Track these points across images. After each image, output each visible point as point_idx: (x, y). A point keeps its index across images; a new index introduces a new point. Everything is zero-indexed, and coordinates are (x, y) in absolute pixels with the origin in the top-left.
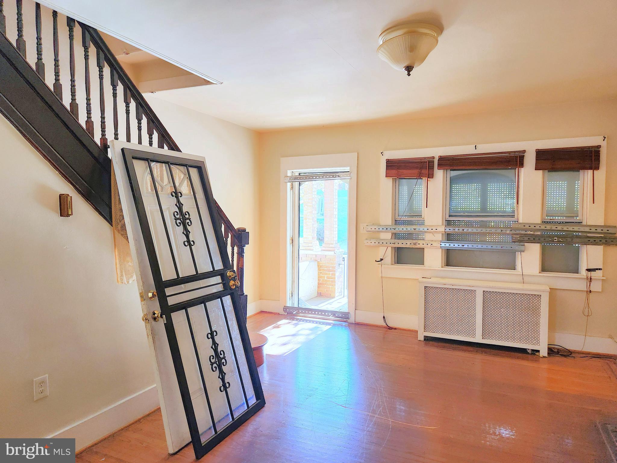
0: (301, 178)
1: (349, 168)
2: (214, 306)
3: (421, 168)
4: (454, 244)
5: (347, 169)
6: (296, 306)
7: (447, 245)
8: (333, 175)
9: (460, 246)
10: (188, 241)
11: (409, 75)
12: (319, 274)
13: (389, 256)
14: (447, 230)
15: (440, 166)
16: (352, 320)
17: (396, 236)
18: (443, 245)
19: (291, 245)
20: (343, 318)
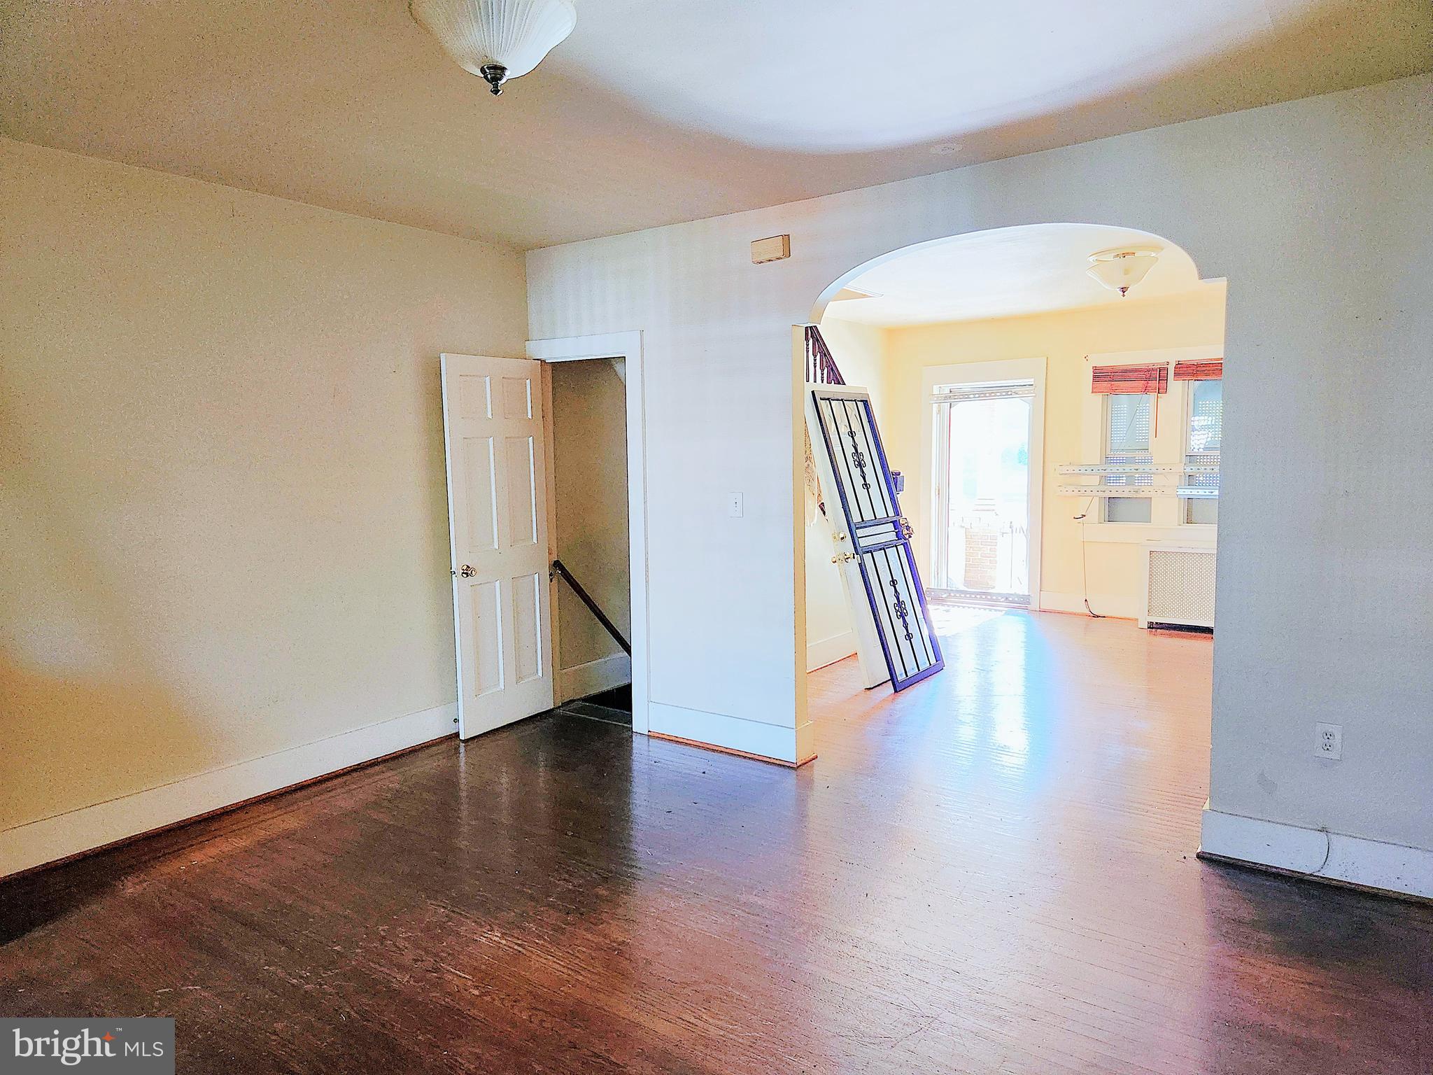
0: (952, 398)
1: (1033, 379)
2: (891, 552)
3: (1148, 379)
4: (1199, 490)
5: (1031, 381)
6: (944, 587)
7: (1188, 492)
8: (1006, 392)
9: (1207, 493)
10: (866, 485)
11: (1124, 296)
12: (968, 549)
13: (1095, 509)
14: (1188, 470)
15: (1177, 375)
16: (1035, 605)
17: (1105, 479)
18: (1181, 492)
19: (937, 497)
20: (1019, 604)
